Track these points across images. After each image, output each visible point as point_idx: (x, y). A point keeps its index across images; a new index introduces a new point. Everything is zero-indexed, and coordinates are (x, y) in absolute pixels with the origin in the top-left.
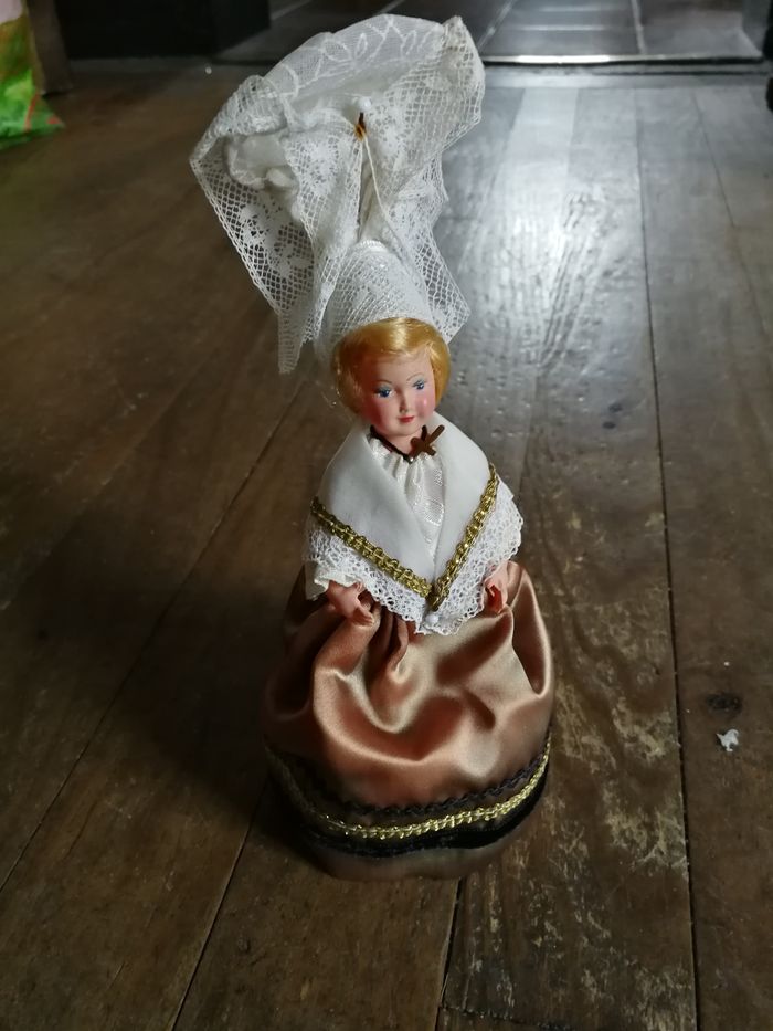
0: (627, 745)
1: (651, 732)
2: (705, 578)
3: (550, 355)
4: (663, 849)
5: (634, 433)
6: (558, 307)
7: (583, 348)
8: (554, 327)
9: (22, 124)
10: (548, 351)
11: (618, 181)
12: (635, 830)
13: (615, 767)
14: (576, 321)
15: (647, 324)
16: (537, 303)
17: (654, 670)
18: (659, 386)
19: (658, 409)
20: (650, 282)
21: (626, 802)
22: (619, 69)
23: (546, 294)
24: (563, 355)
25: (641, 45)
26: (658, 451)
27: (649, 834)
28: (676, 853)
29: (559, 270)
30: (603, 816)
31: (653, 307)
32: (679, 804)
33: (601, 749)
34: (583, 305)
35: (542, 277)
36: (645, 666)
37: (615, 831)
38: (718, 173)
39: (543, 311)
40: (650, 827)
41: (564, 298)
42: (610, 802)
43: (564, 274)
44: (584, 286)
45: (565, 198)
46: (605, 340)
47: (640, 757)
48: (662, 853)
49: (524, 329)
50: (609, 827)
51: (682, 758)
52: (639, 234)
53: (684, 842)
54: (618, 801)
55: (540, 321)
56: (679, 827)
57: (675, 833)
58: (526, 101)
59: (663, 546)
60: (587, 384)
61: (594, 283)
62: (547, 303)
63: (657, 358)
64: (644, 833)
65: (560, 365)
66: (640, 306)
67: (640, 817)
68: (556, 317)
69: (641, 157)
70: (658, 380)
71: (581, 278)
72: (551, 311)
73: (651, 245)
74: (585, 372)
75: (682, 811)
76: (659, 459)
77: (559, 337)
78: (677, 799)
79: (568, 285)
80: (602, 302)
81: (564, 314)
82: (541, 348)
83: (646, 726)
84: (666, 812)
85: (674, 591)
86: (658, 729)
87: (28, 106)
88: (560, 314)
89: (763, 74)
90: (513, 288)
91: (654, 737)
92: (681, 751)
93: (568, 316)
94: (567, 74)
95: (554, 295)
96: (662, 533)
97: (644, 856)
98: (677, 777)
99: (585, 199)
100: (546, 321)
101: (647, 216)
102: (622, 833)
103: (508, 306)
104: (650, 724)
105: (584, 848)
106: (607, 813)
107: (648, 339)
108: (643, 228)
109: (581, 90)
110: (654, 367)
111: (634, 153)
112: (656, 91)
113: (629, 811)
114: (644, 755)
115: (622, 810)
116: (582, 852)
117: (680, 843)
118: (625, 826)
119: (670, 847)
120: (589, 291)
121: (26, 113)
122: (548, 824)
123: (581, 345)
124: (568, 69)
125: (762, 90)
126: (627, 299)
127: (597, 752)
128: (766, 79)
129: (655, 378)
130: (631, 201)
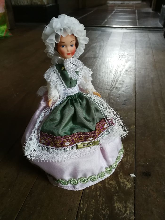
0: (122, 184)
1: (128, 181)
2: (144, 142)
3: (112, 88)
4: (128, 213)
5: (129, 107)
6: (115, 77)
7: (119, 87)
8: (113, 82)
9: (3, 35)
10: (111, 87)
11: (131, 51)
12: (122, 208)
13: (118, 190)
14: (119, 81)
15: (134, 82)
16: (110, 77)
17: (130, 165)
18: (136, 96)
19: (135, 101)
20: (136, 73)
21: (120, 200)
22: (132, 29)
23: (112, 75)
24: (115, 88)
25: (137, 24)
26: (135, 111)
27: (125, 209)
28: (132, 215)
29: (116, 70)
30: (114, 204)
31: (136, 78)
32: (133, 201)
33: (115, 185)
34: (120, 77)
35: (112, 71)
36: (127, 163)
37: (117, 208)
38: (152, 50)
39: (111, 78)
40: (125, 207)
41: (116, 75)
42: (116, 200)
43: (117, 70)
44: (121, 73)
45: (118, 55)
46: (125, 85)
47: (124, 187)
48: (128, 214)
49: (107, 82)
50: (115, 207)
51: (135, 188)
52: (134, 62)
53: (134, 212)
54: (118, 199)
55: (110, 81)
56: (133, 208)
57: (132, 209)
58: (112, 34)
59: (134, 133)
60: (120, 95)
61: (123, 73)
62: (112, 77)
63: (136, 90)
64: (124, 208)
65: (114, 90)
66: (133, 78)
67: (123, 204)
68: (114, 80)
69: (135, 46)
70: (136, 94)
71: (120, 71)
72: (113, 78)
73: (137, 65)
74: (120, 92)
75: (134, 203)
76: (135, 113)
77: (114, 84)
78: (133, 199)
79: (117, 73)
80: (125, 77)
81: (116, 79)
82: (110, 86)
83: (126, 179)
84: (130, 203)
85: (136, 145)
86: (130, 180)
87: (5, 31)
88: (115, 79)
89: (163, 31)
90: (105, 73)
91: (128, 182)
92: (135, 186)
93: (117, 80)
94: (121, 29)
95: (114, 75)
96: (134, 130)
97: (123, 215)
98: (133, 193)
99: (123, 55)
100: (112, 80)
101: (136, 59)
102: (118, 208)
103: (104, 77)
104: (128, 179)
105: (108, 212)
106: (115, 202)
107: (134, 85)
108: (135, 61)
109: (124, 33)
110: (135, 91)
111: (134, 46)
112: (140, 33)
113: (120, 202)
114: (126, 187)
115: (119, 202)
116: (108, 213)
117: (133, 212)
118: (119, 206)
119: (130, 213)
120: (122, 74)
121: (4, 32)
122: (100, 205)
123: (119, 86)
124: (122, 28)
125: (163, 34)
126: (130, 76)
127: (114, 186)
128: (164, 32)
129: (135, 94)
130: (133, 55)
